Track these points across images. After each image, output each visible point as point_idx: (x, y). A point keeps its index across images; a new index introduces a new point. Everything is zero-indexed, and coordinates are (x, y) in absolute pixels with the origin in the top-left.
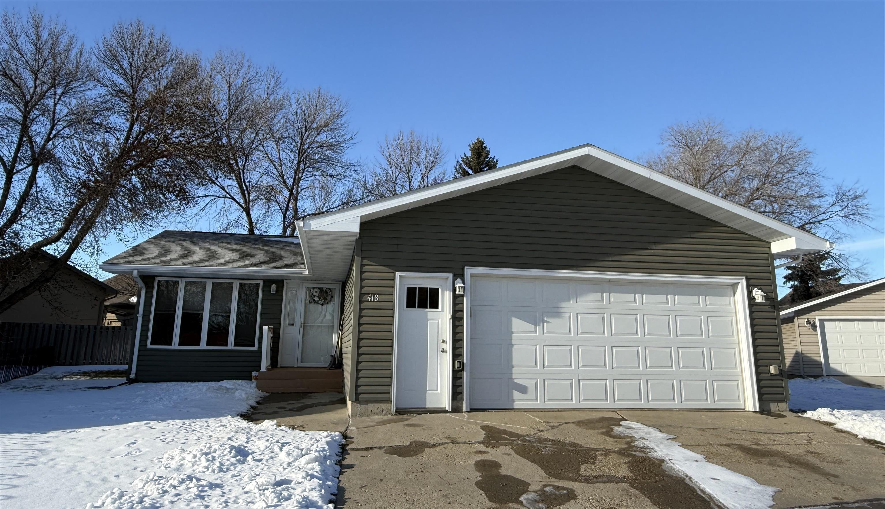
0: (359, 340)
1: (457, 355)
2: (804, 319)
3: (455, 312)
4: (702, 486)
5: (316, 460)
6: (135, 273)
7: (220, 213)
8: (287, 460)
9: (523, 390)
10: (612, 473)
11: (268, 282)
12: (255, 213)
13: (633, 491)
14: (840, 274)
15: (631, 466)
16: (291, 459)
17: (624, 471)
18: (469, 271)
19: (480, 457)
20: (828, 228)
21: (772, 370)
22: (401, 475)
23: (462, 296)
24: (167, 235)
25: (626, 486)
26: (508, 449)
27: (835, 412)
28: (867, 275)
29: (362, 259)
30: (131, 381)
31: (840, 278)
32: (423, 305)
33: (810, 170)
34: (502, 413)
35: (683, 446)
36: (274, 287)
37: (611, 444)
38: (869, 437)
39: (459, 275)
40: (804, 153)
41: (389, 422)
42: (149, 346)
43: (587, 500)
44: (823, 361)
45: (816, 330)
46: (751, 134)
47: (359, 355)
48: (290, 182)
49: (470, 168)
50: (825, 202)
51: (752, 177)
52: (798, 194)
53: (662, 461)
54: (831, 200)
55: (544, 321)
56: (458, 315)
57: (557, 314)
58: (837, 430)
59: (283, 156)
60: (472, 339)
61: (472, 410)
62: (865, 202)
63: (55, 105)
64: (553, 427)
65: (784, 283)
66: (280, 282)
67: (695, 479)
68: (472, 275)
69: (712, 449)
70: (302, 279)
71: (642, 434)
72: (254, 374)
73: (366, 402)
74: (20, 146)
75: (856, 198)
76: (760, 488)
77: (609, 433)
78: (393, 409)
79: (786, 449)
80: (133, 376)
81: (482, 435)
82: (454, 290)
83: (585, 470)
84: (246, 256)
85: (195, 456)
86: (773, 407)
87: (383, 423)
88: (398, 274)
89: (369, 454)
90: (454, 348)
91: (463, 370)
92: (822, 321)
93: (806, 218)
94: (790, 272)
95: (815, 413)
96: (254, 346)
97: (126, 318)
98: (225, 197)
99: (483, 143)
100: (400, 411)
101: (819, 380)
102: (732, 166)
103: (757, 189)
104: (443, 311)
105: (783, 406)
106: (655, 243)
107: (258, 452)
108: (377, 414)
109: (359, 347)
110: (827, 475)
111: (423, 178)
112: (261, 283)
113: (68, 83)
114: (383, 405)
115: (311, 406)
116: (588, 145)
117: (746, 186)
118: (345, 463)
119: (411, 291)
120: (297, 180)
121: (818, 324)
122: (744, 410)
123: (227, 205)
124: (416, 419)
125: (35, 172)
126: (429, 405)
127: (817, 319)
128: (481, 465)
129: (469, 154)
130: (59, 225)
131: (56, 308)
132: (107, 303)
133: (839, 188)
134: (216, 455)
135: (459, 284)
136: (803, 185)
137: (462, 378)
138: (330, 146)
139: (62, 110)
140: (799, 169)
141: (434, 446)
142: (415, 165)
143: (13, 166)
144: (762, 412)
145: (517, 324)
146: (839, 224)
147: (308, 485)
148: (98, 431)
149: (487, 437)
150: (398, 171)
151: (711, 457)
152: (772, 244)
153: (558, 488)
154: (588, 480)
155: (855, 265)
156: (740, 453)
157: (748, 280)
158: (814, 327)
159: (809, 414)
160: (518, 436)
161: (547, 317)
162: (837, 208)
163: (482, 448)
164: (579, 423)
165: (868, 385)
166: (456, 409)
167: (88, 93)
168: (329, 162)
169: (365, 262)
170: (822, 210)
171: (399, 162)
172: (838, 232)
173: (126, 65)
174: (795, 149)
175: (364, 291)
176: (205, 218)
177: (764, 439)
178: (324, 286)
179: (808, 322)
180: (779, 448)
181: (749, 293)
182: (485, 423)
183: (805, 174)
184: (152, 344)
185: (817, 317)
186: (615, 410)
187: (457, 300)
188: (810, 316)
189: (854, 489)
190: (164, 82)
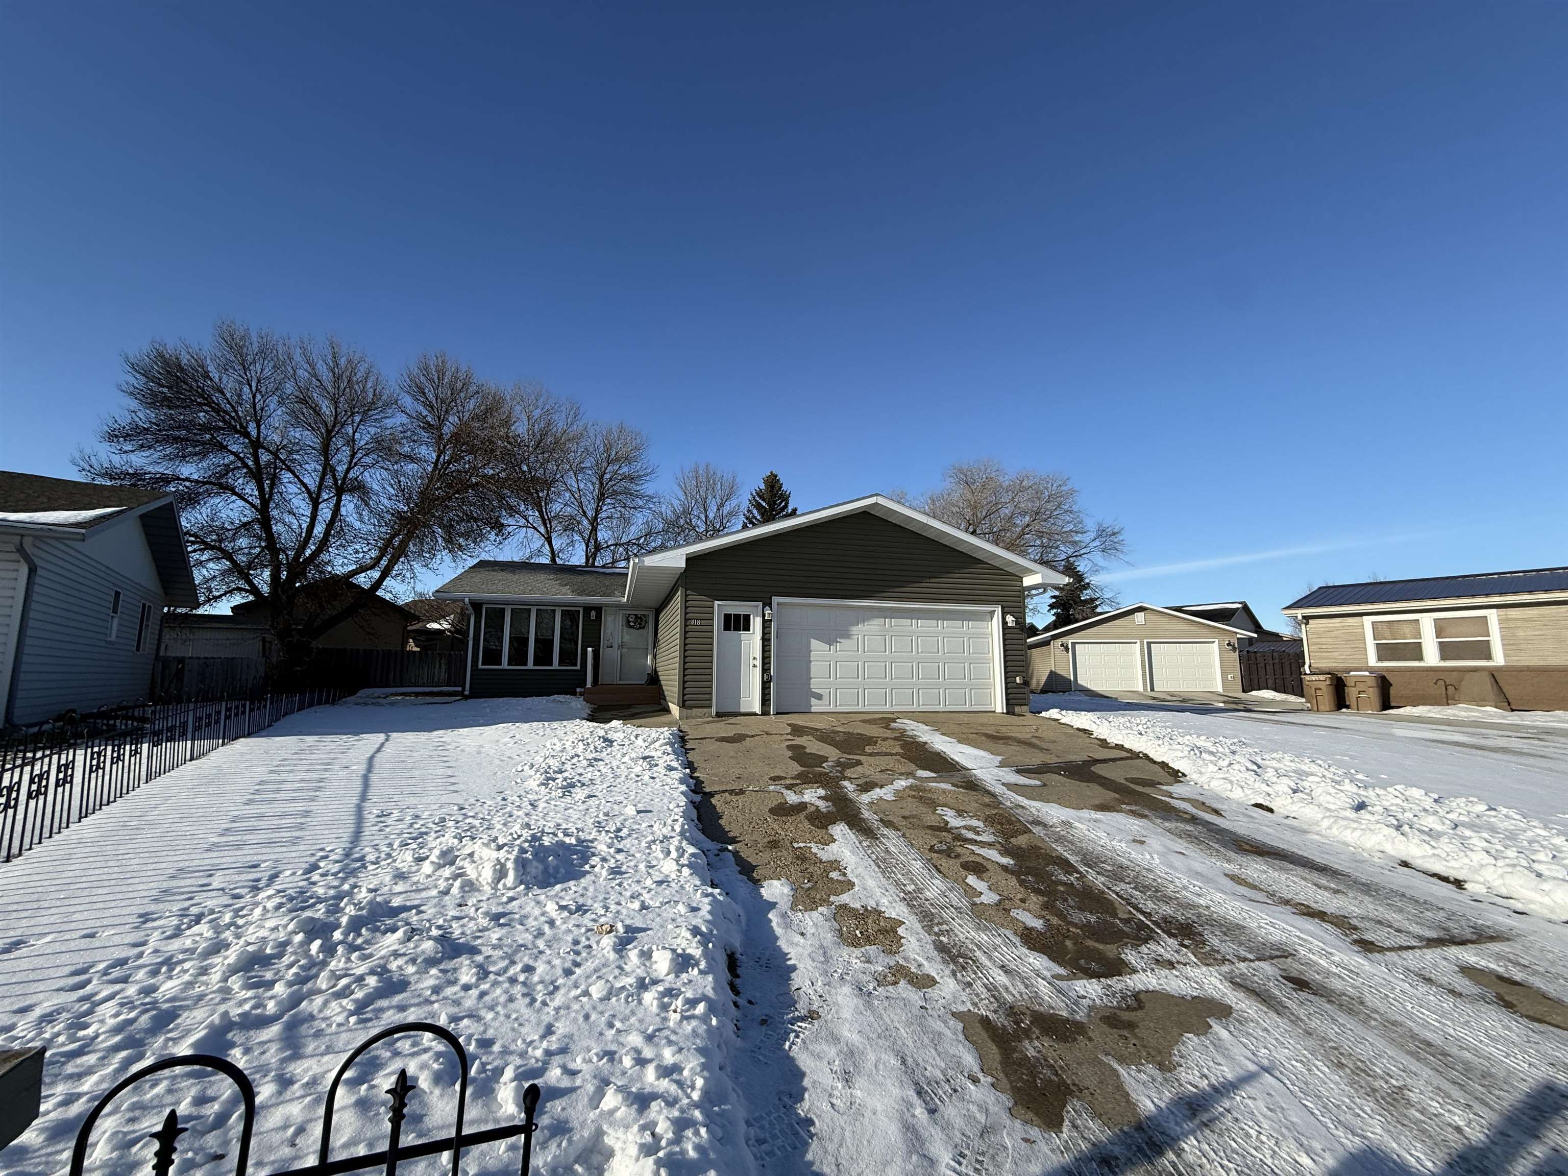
0: (685, 657)
1: (765, 669)
2: (1059, 642)
3: (764, 634)
4: (952, 756)
5: (666, 744)
6: (467, 600)
7: (522, 543)
8: (644, 745)
9: (819, 697)
10: (888, 750)
11: (588, 609)
12: (556, 544)
13: (903, 760)
14: (1098, 603)
15: (903, 747)
16: (647, 744)
17: (898, 749)
18: (776, 600)
19: (790, 743)
20: (1088, 562)
21: (1018, 680)
22: (732, 753)
23: (771, 621)
24: (482, 564)
25: (898, 757)
26: (810, 738)
27: (1064, 712)
28: (1118, 604)
29: (686, 590)
30: (466, 698)
31: (1096, 607)
32: (737, 629)
33: (1075, 508)
34: (802, 715)
35: (942, 734)
36: (593, 613)
37: (888, 734)
38: (1081, 727)
39: (768, 603)
40: (1072, 492)
41: (713, 722)
42: (480, 666)
43: (870, 765)
44: (1072, 679)
45: (1068, 652)
46: (1024, 474)
47: (685, 669)
48: (590, 514)
49: (764, 500)
50: (1087, 538)
51: (1024, 513)
52: (1064, 530)
53: (926, 743)
54: (1092, 535)
55: (837, 642)
56: (767, 637)
57: (847, 636)
58: (1060, 723)
59: (582, 486)
60: (778, 656)
61: (778, 713)
62: (1121, 538)
63: (354, 433)
64: (843, 724)
65: (1049, 611)
66: (598, 609)
67: (948, 753)
68: (778, 604)
69: (963, 736)
70: (620, 606)
71: (913, 728)
72: (578, 690)
73: (691, 707)
74: (324, 474)
75: (1114, 534)
76: (992, 757)
77: (887, 727)
78: (714, 713)
79: (1018, 735)
80: (467, 693)
81: (789, 730)
82: (764, 616)
83: (868, 749)
84: (566, 585)
85: (573, 742)
86: (1017, 709)
87: (708, 723)
88: (717, 603)
89: (704, 741)
90: (764, 664)
91: (770, 681)
92: (1074, 644)
93: (1070, 552)
94: (1054, 600)
95: (1048, 713)
96: (576, 665)
97: (427, 643)
98: (527, 527)
99: (776, 476)
100: (718, 715)
101: (1067, 694)
102: (1006, 503)
103: (1028, 525)
104: (754, 633)
105: (1025, 708)
106: (930, 578)
107: (619, 741)
108: (700, 717)
109: (685, 663)
110: (1041, 749)
111: (718, 509)
112: (581, 610)
113: (365, 412)
114: (706, 710)
115: (640, 713)
116: (877, 495)
117: (1018, 522)
118: (687, 747)
119: (727, 617)
120: (597, 511)
121: (1070, 646)
122: (994, 712)
123: (529, 535)
124: (733, 720)
125: (339, 501)
126: (742, 710)
127: (1070, 641)
128: (789, 747)
129: (763, 487)
130: (374, 554)
131: (369, 633)
132: (409, 628)
133: (1100, 525)
134: (589, 741)
135: (768, 612)
136: (1068, 522)
137: (770, 688)
138: (632, 479)
139: (363, 438)
140: (1066, 507)
141: (753, 736)
142: (710, 497)
143: (319, 494)
144: (1008, 713)
145: (815, 644)
146: (1097, 557)
147: (668, 758)
148: (476, 730)
149: (793, 730)
150: (693, 502)
151: (963, 740)
152: (1024, 579)
153: (849, 759)
154: (870, 755)
155: (1107, 595)
156: (983, 738)
157: (1003, 608)
158: (1067, 649)
159: (1043, 714)
160: (817, 730)
161: (840, 638)
162: (1097, 543)
163: (790, 737)
164: (864, 721)
165: (1107, 697)
166: (765, 713)
167: (387, 421)
168: (627, 492)
169: (689, 592)
170: (1084, 545)
171: (694, 493)
172: (1096, 565)
173: (431, 397)
174: (1063, 488)
175: (688, 616)
176: (508, 547)
177: (1004, 729)
178: (639, 613)
179: (1062, 645)
180: (1013, 735)
181: (1004, 619)
182: (789, 722)
183: (1071, 512)
184: (483, 664)
185: (1069, 641)
186: (893, 713)
187: (766, 624)
188: (1064, 640)
189: (1057, 756)
190: (467, 415)
